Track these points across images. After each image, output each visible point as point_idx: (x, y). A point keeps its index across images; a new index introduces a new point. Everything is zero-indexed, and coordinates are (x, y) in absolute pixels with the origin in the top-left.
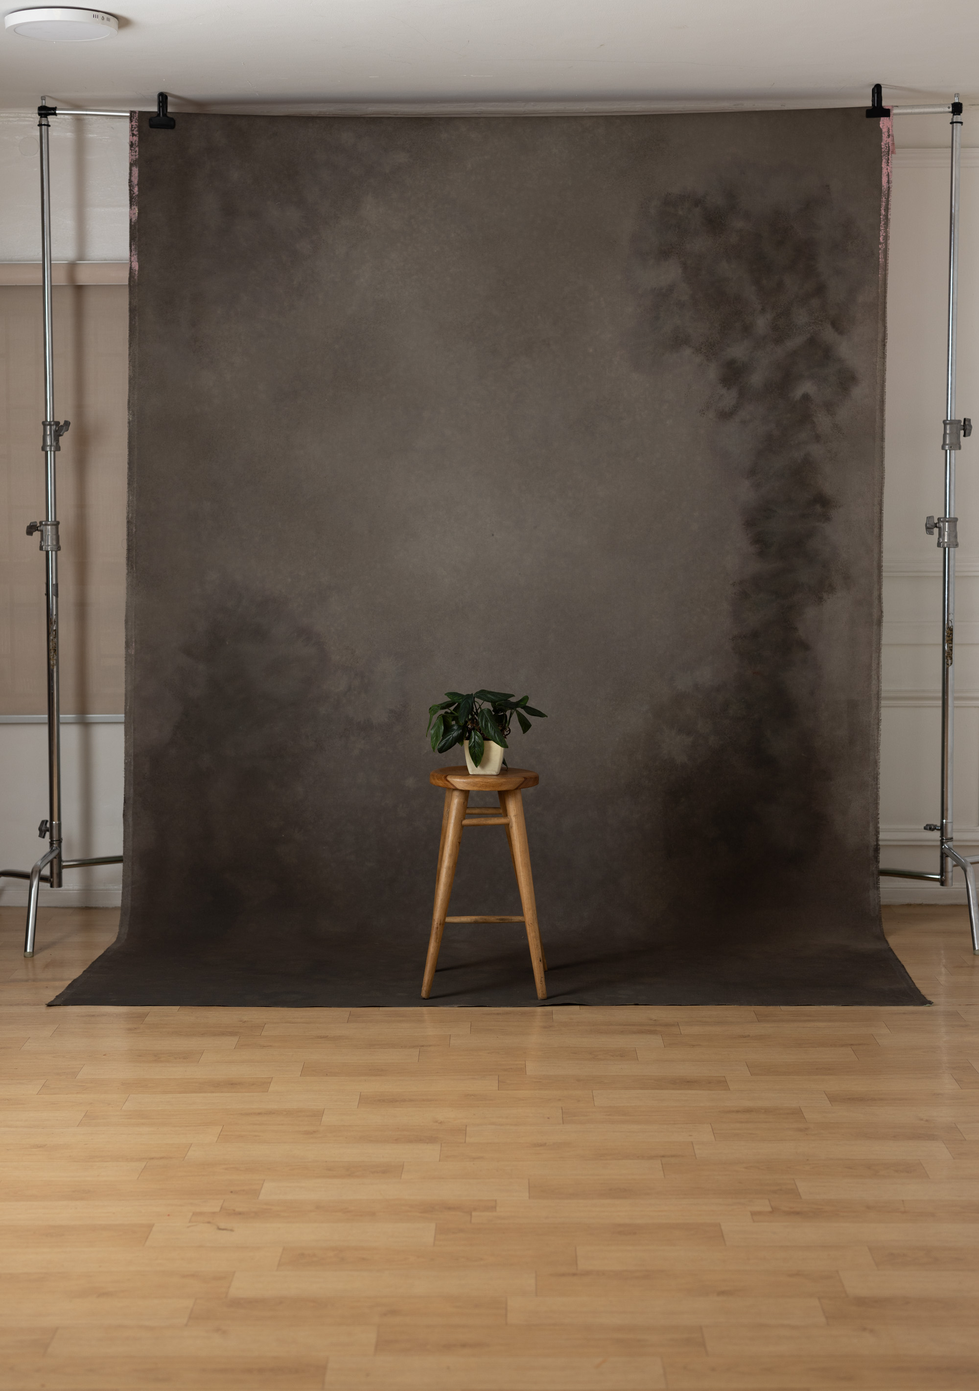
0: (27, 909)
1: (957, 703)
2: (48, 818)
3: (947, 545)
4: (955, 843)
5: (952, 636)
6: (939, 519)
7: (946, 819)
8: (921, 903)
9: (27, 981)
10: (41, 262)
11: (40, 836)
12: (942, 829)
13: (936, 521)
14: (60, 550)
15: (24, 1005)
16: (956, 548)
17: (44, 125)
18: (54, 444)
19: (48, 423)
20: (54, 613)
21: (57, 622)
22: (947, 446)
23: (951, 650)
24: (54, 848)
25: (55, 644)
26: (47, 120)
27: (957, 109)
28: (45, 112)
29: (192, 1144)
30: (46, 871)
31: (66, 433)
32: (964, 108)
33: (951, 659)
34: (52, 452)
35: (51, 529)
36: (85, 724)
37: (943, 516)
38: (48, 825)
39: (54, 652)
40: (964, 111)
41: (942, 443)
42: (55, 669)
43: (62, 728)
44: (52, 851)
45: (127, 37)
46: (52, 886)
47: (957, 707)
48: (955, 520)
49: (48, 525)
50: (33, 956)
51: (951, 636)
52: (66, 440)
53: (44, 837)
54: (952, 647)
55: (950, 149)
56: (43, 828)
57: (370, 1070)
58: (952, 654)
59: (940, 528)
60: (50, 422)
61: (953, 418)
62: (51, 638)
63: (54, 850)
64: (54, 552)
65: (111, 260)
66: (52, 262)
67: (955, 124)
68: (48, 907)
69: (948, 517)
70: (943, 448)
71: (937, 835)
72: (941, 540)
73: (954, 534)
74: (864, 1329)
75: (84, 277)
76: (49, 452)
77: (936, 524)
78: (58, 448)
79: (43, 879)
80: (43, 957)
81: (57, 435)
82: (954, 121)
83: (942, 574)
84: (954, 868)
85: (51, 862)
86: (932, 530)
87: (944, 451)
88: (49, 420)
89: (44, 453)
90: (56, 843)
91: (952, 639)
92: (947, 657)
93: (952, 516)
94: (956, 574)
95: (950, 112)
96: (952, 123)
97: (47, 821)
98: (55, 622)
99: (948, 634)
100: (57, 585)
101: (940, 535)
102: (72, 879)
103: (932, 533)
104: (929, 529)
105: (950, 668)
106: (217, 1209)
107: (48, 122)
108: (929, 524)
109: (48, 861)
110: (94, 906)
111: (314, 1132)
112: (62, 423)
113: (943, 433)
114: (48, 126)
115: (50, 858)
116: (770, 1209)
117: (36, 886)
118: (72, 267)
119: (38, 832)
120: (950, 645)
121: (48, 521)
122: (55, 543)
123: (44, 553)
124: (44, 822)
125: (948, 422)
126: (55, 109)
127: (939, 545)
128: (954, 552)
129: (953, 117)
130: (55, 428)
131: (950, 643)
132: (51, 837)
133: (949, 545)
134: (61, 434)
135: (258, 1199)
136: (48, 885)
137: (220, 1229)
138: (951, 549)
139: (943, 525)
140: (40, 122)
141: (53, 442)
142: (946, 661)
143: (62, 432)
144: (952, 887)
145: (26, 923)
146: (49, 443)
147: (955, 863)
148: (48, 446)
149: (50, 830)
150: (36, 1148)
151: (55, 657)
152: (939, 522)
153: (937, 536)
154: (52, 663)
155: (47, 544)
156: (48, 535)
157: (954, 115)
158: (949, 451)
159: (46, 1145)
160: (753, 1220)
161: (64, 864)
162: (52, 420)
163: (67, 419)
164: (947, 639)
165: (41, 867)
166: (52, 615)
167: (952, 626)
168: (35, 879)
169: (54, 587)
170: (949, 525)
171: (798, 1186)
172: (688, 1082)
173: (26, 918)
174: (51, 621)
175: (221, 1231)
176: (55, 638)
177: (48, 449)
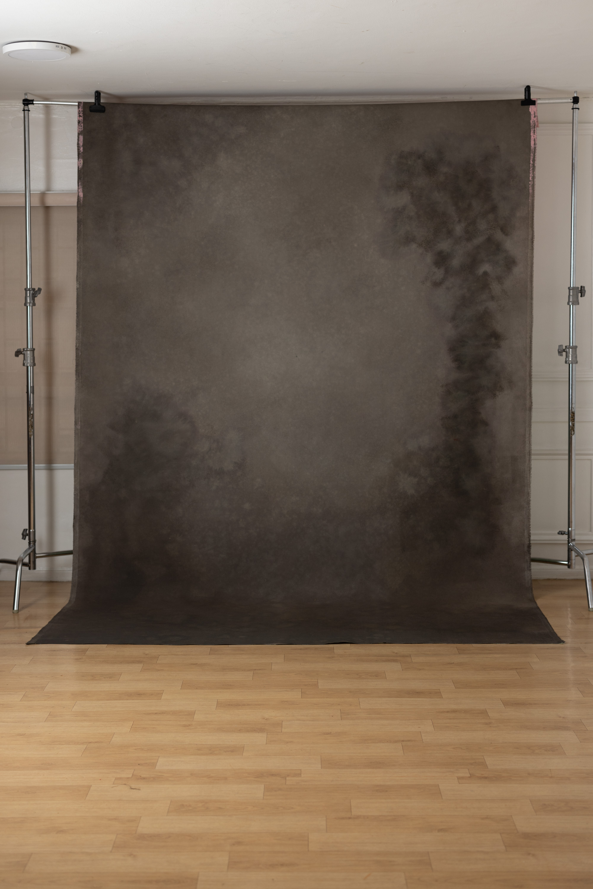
0: (15, 582)
2: (27, 527)
3: (571, 362)
4: (576, 542)
6: (566, 347)
7: (571, 528)
8: (556, 578)
9: (14, 628)
10: (24, 192)
11: (22, 538)
12: (569, 534)
13: (564, 348)
14: (35, 366)
15: (12, 643)
16: (576, 364)
17: (26, 110)
18: (32, 302)
19: (28, 289)
20: (32, 403)
21: (33, 409)
22: (570, 303)
23: (574, 426)
24: (31, 546)
25: (32, 422)
27: (576, 100)
28: (27, 102)
29: (114, 733)
30: (26, 560)
31: (39, 295)
32: (580, 100)
33: (574, 431)
34: (31, 307)
35: (30, 353)
36: (50, 469)
37: (568, 345)
38: (28, 532)
39: (32, 427)
40: (580, 102)
41: (567, 301)
42: (32, 438)
43: (36, 472)
44: (30, 548)
45: (76, 59)
46: (30, 569)
48: (576, 347)
49: (28, 351)
50: (18, 612)
51: (573, 417)
52: (39, 299)
53: (25, 539)
54: (574, 424)
55: (572, 124)
56: (25, 534)
57: (223, 685)
58: (574, 428)
59: (566, 352)
60: (29, 288)
61: (574, 286)
62: (30, 419)
63: (31, 547)
64: (31, 367)
65: (67, 191)
66: (31, 192)
67: (574, 109)
68: (27, 581)
69: (571, 345)
70: (568, 304)
71: (565, 537)
72: (567, 359)
73: (575, 356)
74: (529, 854)
75: (50, 201)
76: (29, 307)
77: (564, 350)
78: (34, 304)
79: (24, 564)
80: (24, 613)
81: (34, 296)
82: (574, 107)
83: (568, 380)
84: (576, 557)
85: (30, 554)
86: (562, 353)
87: (569, 306)
88: (28, 288)
89: (26, 307)
90: (32, 543)
91: (574, 419)
92: (571, 430)
93: (574, 345)
94: (577, 380)
95: (571, 102)
96: (573, 109)
97: (27, 530)
98: (32, 409)
100: (33, 387)
101: (567, 356)
102: (42, 564)
103: (562, 355)
104: (560, 353)
105: (573, 437)
106: (130, 776)
107: (29, 108)
108: (560, 349)
109: (27, 554)
110: (55, 580)
111: (189, 725)
112: (36, 289)
114: (29, 111)
115: (29, 552)
116: (469, 775)
117: (20, 569)
118: (43, 195)
119: (21, 536)
120: (573, 423)
121: (28, 348)
122: (32, 361)
123: (25, 368)
124: (25, 530)
125: (571, 288)
126: (33, 101)
127: (566, 362)
128: (575, 367)
129: (573, 105)
130: (33, 292)
131: (573, 422)
132: (29, 539)
133: (572, 362)
134: (36, 295)
135: (155, 769)
136: (27, 568)
137: (132, 789)
138: (573, 365)
139: (569, 350)
140: (24, 108)
141: (31, 301)
142: (571, 432)
143: (37, 294)
144: (575, 568)
145: (14, 591)
146: (29, 301)
147: (576, 554)
148: (28, 303)
149: (28, 535)
150: (19, 736)
151: (32, 430)
152: (566, 349)
153: (565, 357)
154: (30, 433)
155: (27, 362)
156: (28, 357)
157: (574, 104)
158: (571, 306)
159: (26, 734)
160: (459, 783)
161: (37, 555)
162: (30, 287)
163: (39, 287)
164: (571, 418)
165: (23, 558)
166: (30, 405)
167: (574, 411)
168: (20, 564)
169: (32, 388)
170: (572, 350)
171: (486, 760)
172: (417, 693)
173: (14, 588)
174: (29, 408)
175: (133, 790)
176: (32, 419)
177: (28, 305)
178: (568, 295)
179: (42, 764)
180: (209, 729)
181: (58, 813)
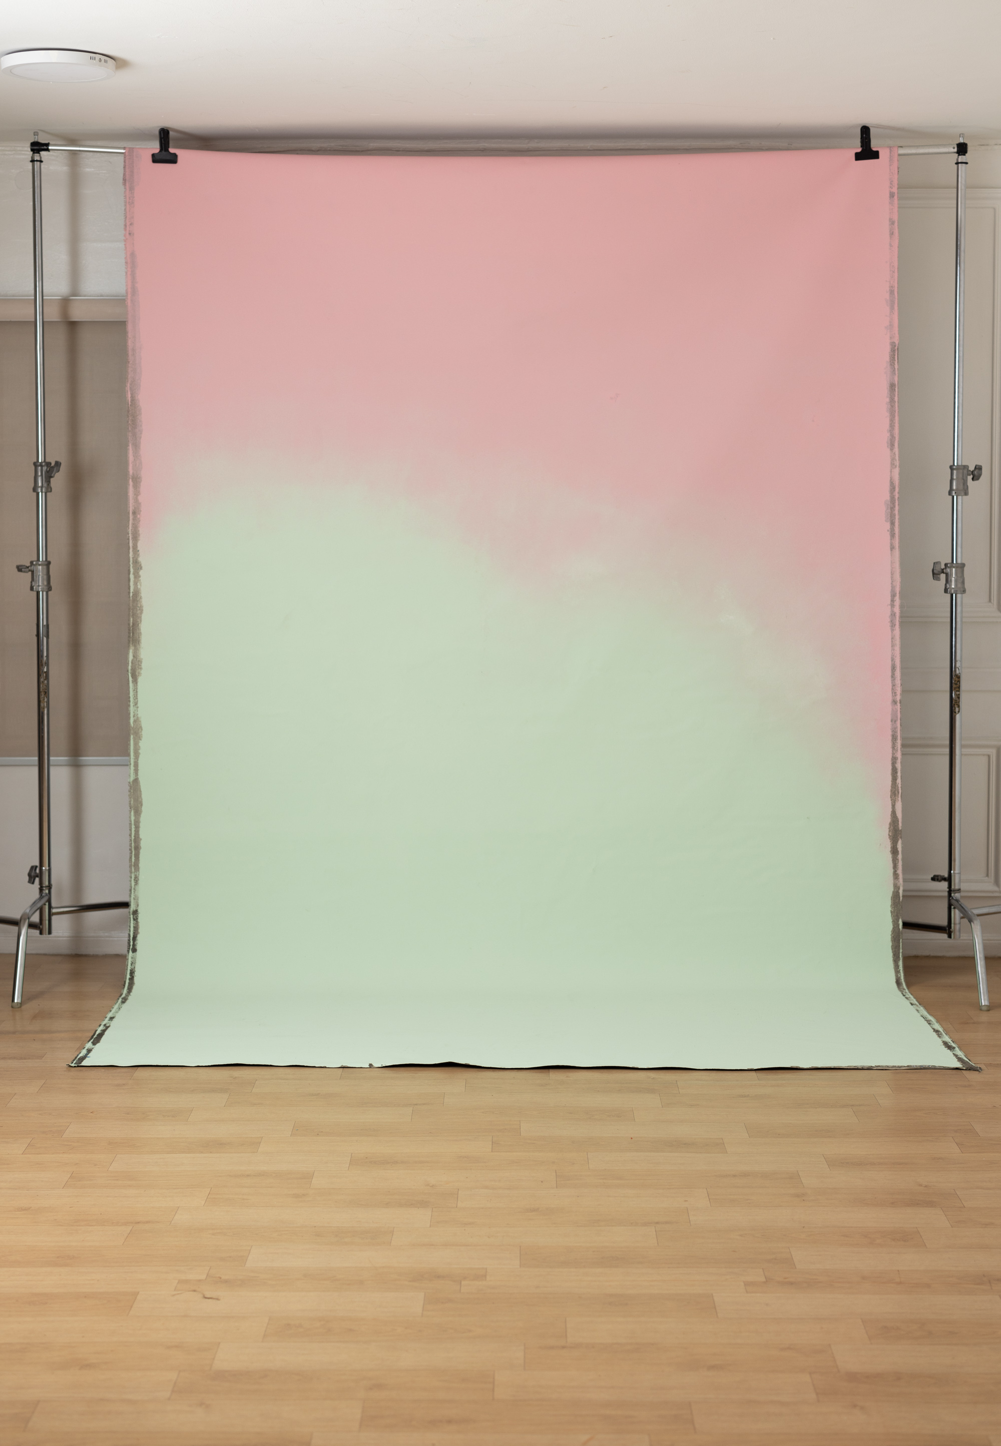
0: (15, 956)
1: (965, 751)
2: (37, 863)
3: (954, 591)
4: (962, 894)
5: (960, 683)
6: (946, 565)
7: (954, 870)
8: (928, 954)
9: (14, 1033)
10: (33, 298)
11: (29, 882)
12: (949, 879)
13: (943, 567)
14: (51, 590)
15: (10, 1058)
16: (963, 595)
17: (37, 161)
18: (45, 485)
19: (39, 464)
20: (45, 654)
21: (47, 664)
22: (954, 492)
23: (959, 698)
24: (43, 894)
25: (46, 686)
26: (40, 156)
27: (962, 149)
28: (38, 147)
29: (179, 1207)
30: (35, 918)
31: (57, 474)
32: (969, 149)
33: (959, 706)
34: (44, 494)
35: (42, 569)
36: (76, 767)
37: (950, 561)
38: (38, 871)
39: (45, 694)
40: (968, 152)
41: (949, 489)
42: (46, 712)
43: (52, 769)
44: (41, 897)
45: (123, 78)
46: (41, 933)
47: (966, 755)
48: (963, 565)
49: (39, 565)
50: (20, 1007)
51: (958, 683)
52: (59, 481)
53: (33, 883)
54: (959, 695)
55: (956, 190)
56: (33, 874)
57: (361, 1130)
58: (959, 702)
59: (947, 574)
60: (41, 462)
61: (960, 464)
62: (42, 680)
63: (43, 897)
64: (45, 593)
65: (107, 296)
66: (44, 298)
67: (960, 165)
68: (37, 954)
69: (955, 562)
70: (950, 493)
71: (944, 885)
72: (948, 586)
73: (962, 580)
74: (855, 1406)
75: (77, 314)
76: (40, 493)
77: (943, 569)
78: (49, 489)
79: (32, 926)
80: (33, 1006)
81: (49, 477)
82: (959, 161)
83: (949, 620)
84: (962, 920)
85: (41, 910)
86: (939, 576)
87: (951, 497)
88: (40, 461)
89: (35, 494)
90: (45, 890)
91: (959, 686)
92: (954, 705)
93: (959, 561)
94: (964, 620)
95: (955, 152)
96: (957, 163)
97: (36, 867)
98: (45, 663)
99: (955, 681)
100: (48, 626)
101: (947, 581)
102: (62, 926)
103: (938, 579)
104: (935, 575)
105: (958, 717)
106: (203, 1277)
107: (41, 158)
108: (936, 570)
109: (37, 908)
110: (84, 953)
111: (304, 1195)
112: (53, 464)
113: (949, 478)
114: (41, 161)
115: (39, 905)
116: (764, 1280)
117: (24, 935)
118: (65, 303)
119: (27, 878)
120: (958, 693)
121: (40, 561)
122: (45, 583)
123: (35, 593)
124: (33, 868)
125: (954, 467)
126: (48, 145)
127: (946, 591)
128: (962, 598)
129: (958, 157)
130: (46, 469)
131: (957, 691)
132: (41, 883)
133: (957, 591)
134: (52, 475)
135: (245, 1266)
136: (37, 932)
137: (206, 1298)
138: (958, 595)
139: (950, 571)
140: (32, 157)
141: (44, 483)
142: (953, 708)
143: (53, 473)
144: (960, 937)
145: (13, 972)
146: (40, 484)
147: (962, 915)
148: (39, 487)
149: (39, 875)
150: (20, 1211)
151: (46, 700)
152: (946, 568)
153: (944, 582)
154: (42, 705)
155: (37, 585)
156: (39, 575)
157: (959, 155)
158: (955, 497)
159: (31, 1207)
160: (747, 1292)
161: (54, 911)
162: (43, 461)
163: (58, 460)
164: (954, 686)
165: (30, 914)
166: (42, 656)
167: (960, 673)
168: (23, 926)
169: (45, 629)
170: (956, 571)
171: (793, 1256)
172: (685, 1144)
173: (14, 966)
174: (41, 662)
175: (207, 1300)
176: (45, 679)
177: (39, 490)
178: (950, 478)
179: (58, 1257)
180: (336, 1202)
181: (83, 1337)
